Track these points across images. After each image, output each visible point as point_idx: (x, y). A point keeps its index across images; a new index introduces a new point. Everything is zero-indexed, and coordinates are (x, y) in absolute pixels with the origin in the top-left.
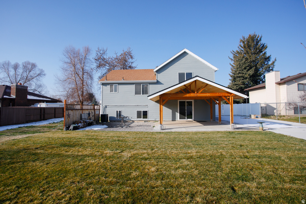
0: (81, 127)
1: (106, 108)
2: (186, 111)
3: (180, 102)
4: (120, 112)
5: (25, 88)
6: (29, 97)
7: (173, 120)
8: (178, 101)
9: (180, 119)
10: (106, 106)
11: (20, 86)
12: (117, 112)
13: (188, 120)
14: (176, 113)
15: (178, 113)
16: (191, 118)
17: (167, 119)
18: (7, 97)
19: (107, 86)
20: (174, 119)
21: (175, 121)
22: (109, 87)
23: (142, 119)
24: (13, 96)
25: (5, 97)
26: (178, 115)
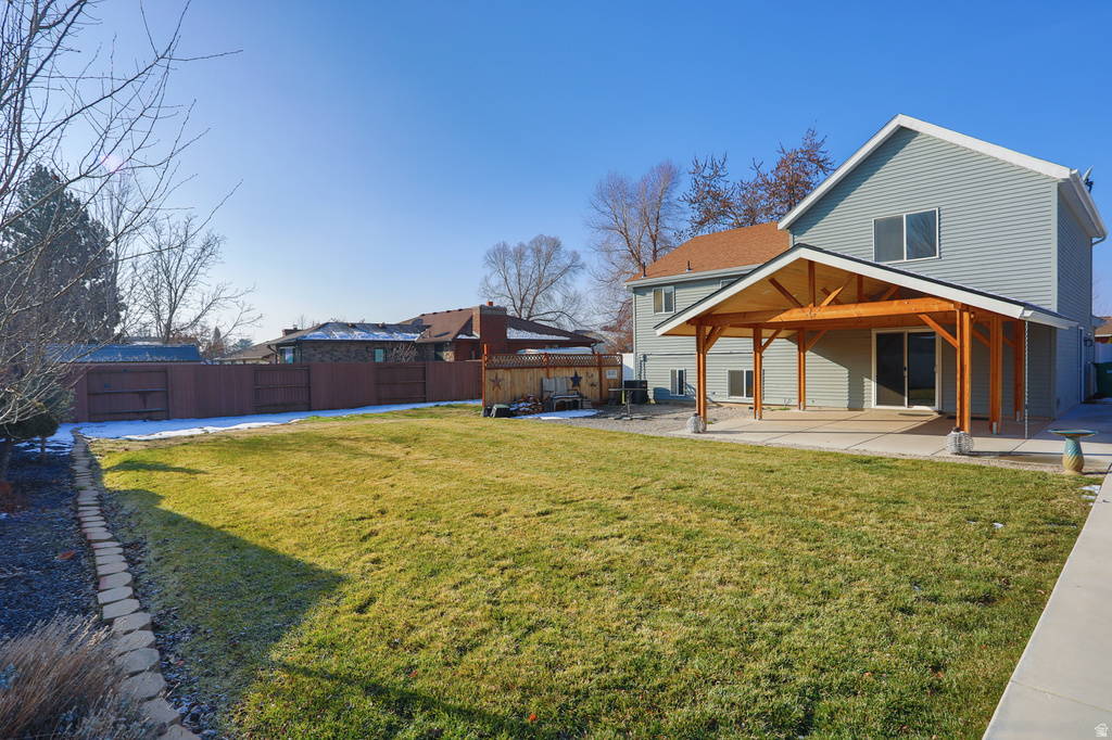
0: (524, 411)
1: (645, 360)
2: (906, 373)
3: (878, 335)
4: (681, 372)
5: (499, 313)
6: (513, 334)
7: (851, 409)
8: (874, 333)
9: (879, 402)
10: (645, 356)
11: (488, 308)
12: (673, 372)
13: (916, 408)
14: (866, 380)
15: (870, 378)
16: (930, 401)
17: (831, 404)
18: (464, 337)
19: (648, 295)
20: (856, 403)
21: (862, 410)
22: (651, 295)
23: (744, 398)
24: (477, 335)
25: (460, 337)
26: (871, 387)
